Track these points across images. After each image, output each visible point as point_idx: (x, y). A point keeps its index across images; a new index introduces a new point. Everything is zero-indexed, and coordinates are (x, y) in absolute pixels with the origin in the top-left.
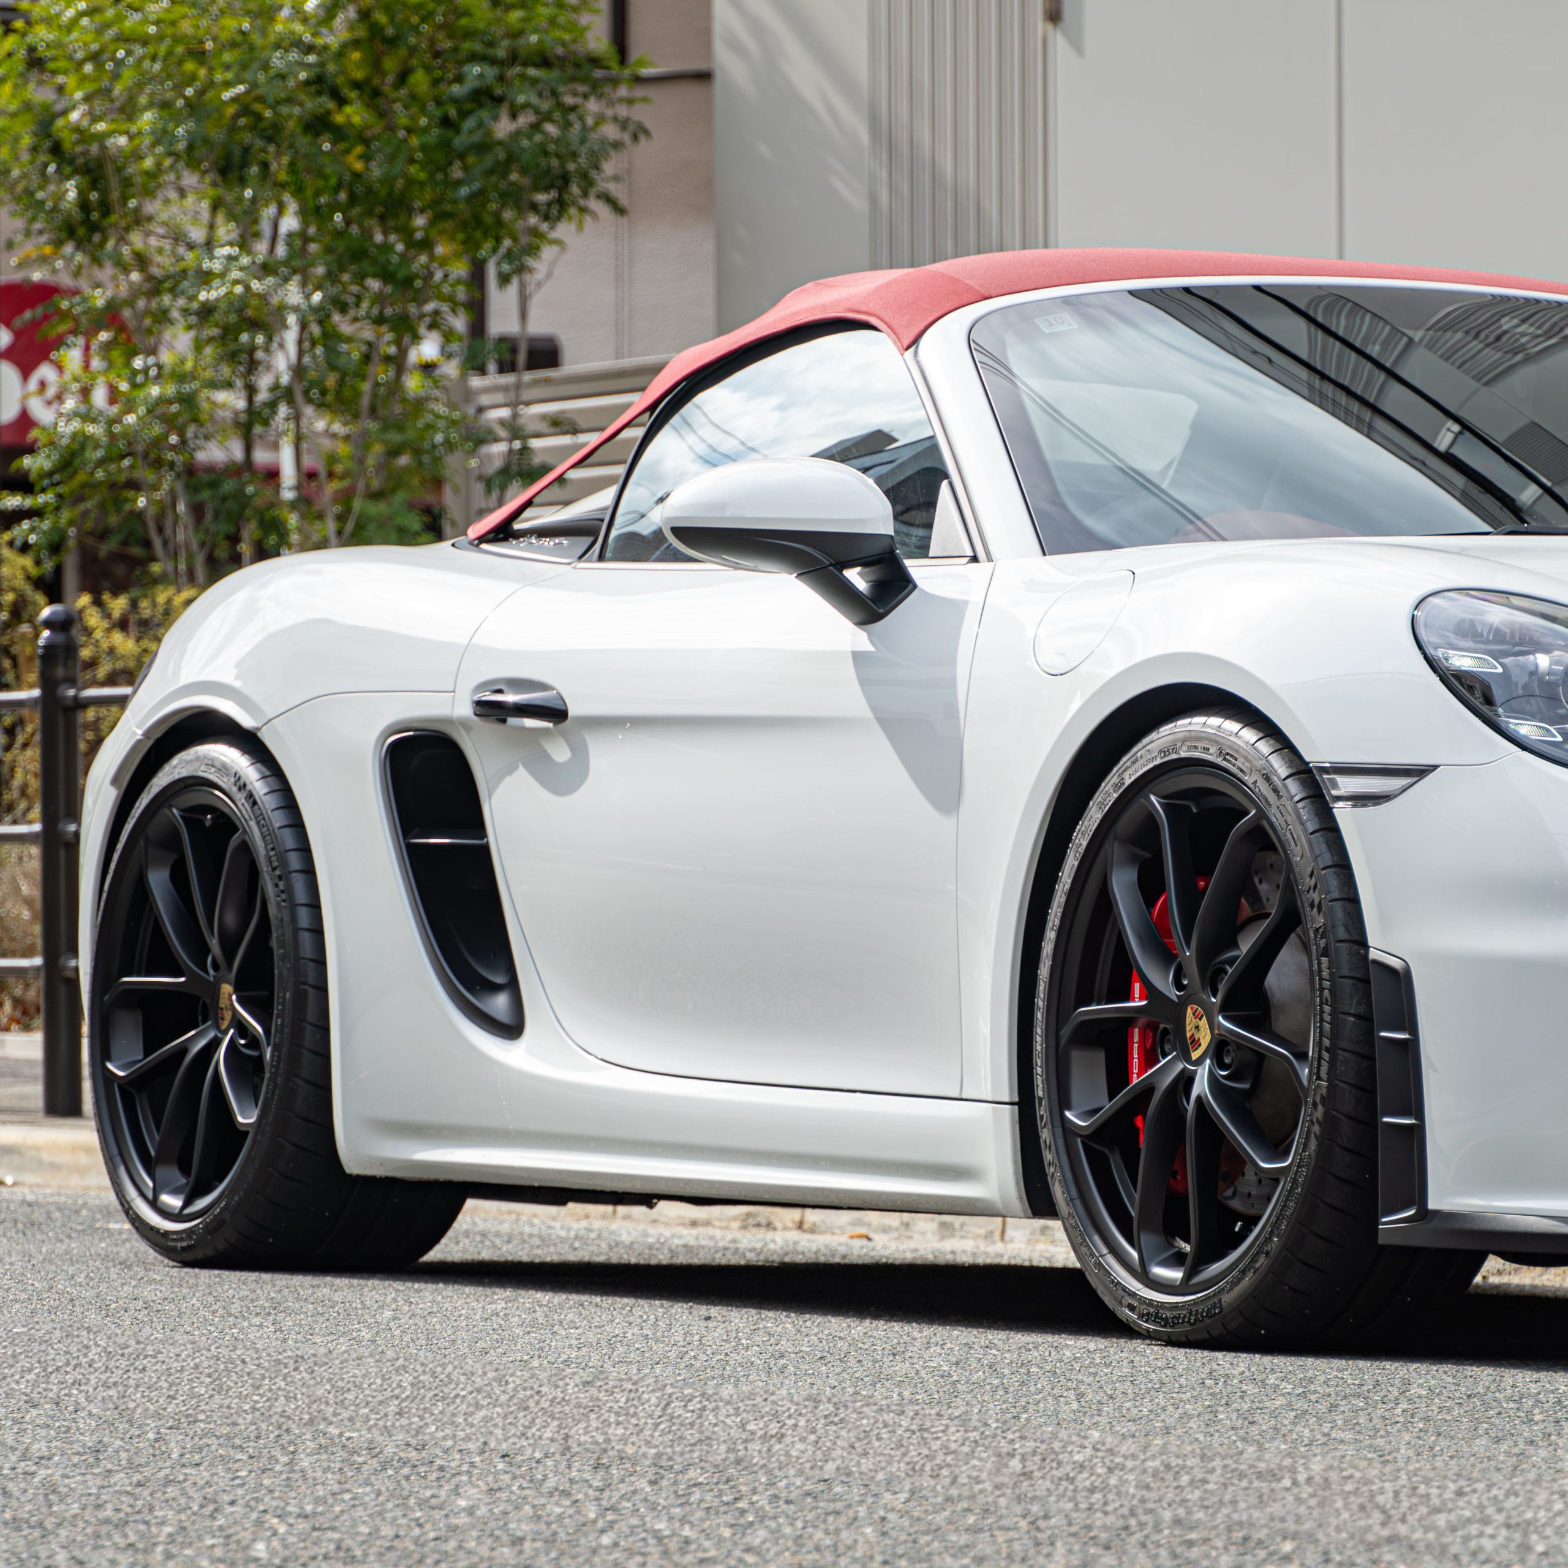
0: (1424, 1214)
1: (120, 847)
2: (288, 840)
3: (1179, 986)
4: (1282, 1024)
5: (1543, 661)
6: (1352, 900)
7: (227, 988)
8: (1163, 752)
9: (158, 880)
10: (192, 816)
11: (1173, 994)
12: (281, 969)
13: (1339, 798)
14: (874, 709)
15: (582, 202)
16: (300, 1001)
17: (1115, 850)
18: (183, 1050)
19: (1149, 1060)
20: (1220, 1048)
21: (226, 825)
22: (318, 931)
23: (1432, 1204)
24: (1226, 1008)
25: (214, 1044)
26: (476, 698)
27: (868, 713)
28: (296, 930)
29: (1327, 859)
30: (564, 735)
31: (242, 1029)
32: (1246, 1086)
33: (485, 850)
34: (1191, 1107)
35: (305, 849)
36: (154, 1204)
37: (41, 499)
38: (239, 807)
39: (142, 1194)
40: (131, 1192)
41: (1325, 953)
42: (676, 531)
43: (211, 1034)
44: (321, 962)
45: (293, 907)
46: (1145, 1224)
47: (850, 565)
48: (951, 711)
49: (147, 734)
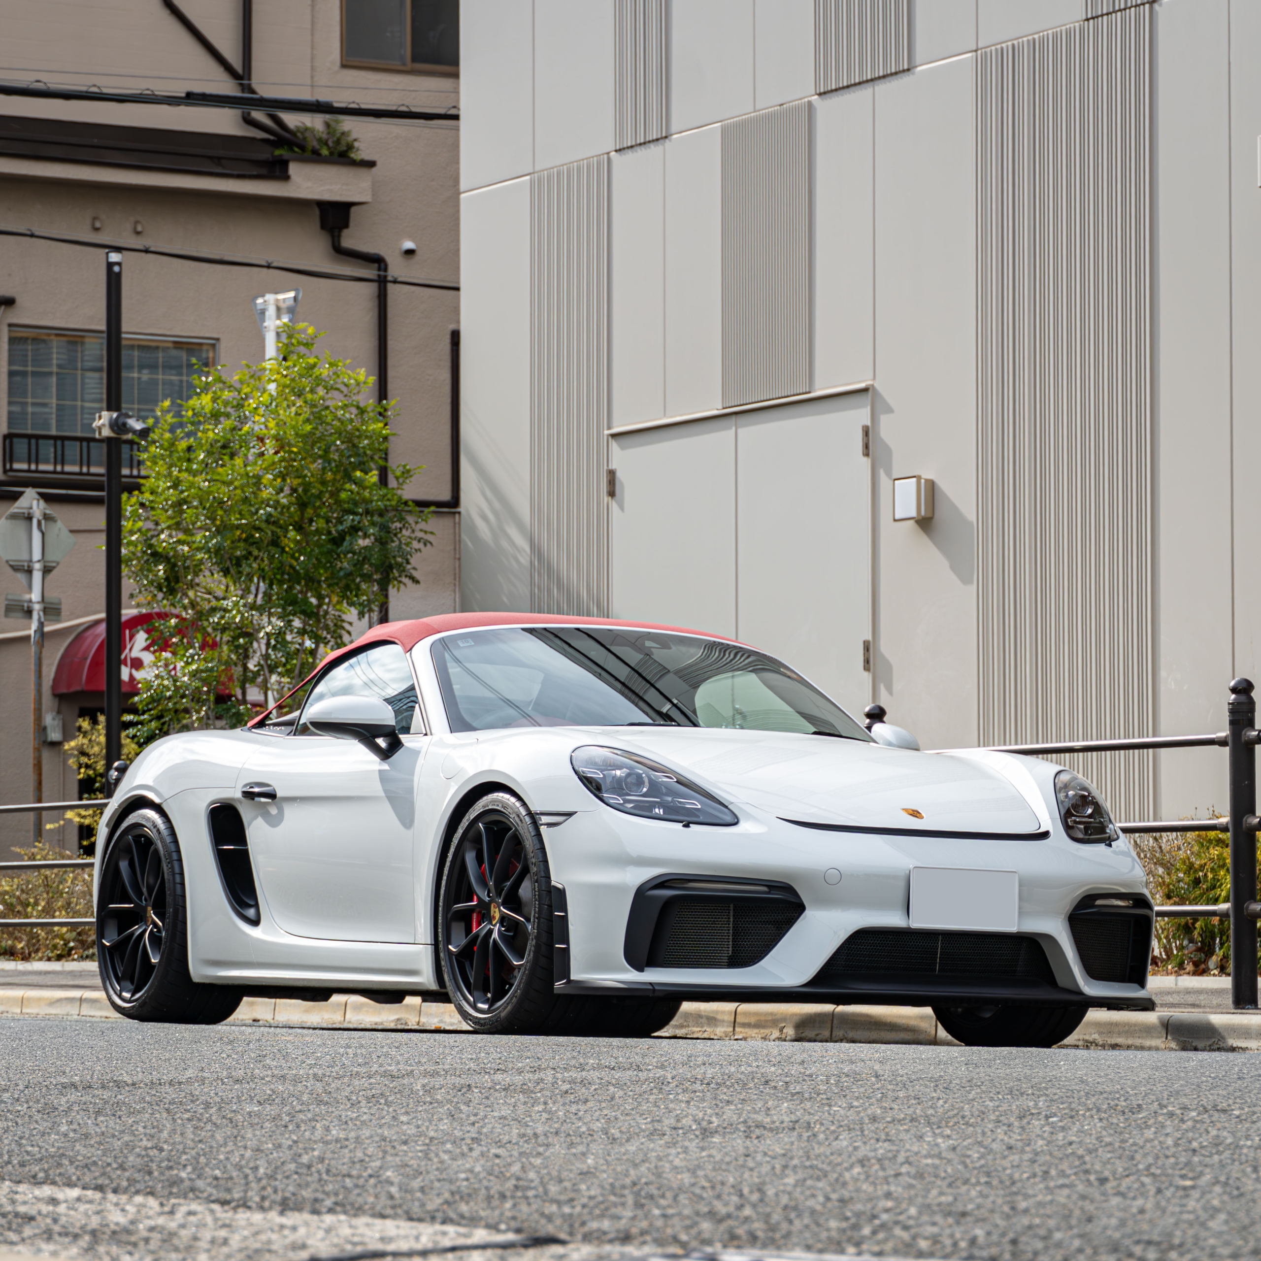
0: (569, 981)
1: (109, 852)
2: (172, 847)
3: (489, 896)
4: (525, 910)
5: (618, 773)
6: (546, 861)
7: (149, 908)
8: (484, 807)
9: (124, 865)
10: (137, 838)
11: (487, 899)
12: (169, 899)
13: (542, 825)
14: (385, 791)
15: (399, 579)
16: (176, 912)
17: (467, 844)
18: (132, 934)
19: (479, 925)
20: (503, 919)
21: (149, 841)
22: (183, 884)
23: (572, 978)
24: (504, 904)
25: (145, 931)
26: (245, 789)
27: (383, 794)
28: (175, 883)
29: (538, 846)
30: (275, 804)
31: (155, 925)
32: (511, 934)
33: (246, 851)
34: (491, 941)
35: (178, 851)
36: (120, 997)
37: (142, 718)
38: (152, 834)
39: (116, 993)
40: (111, 992)
41: (537, 881)
42: (311, 723)
43: (144, 928)
44: (184, 896)
45: (174, 874)
46: (476, 988)
47: (379, 736)
48: (411, 791)
49: (119, 806)
